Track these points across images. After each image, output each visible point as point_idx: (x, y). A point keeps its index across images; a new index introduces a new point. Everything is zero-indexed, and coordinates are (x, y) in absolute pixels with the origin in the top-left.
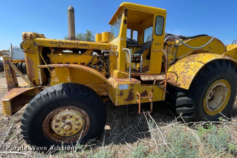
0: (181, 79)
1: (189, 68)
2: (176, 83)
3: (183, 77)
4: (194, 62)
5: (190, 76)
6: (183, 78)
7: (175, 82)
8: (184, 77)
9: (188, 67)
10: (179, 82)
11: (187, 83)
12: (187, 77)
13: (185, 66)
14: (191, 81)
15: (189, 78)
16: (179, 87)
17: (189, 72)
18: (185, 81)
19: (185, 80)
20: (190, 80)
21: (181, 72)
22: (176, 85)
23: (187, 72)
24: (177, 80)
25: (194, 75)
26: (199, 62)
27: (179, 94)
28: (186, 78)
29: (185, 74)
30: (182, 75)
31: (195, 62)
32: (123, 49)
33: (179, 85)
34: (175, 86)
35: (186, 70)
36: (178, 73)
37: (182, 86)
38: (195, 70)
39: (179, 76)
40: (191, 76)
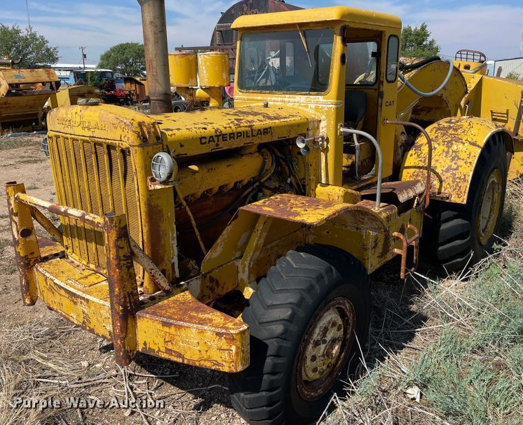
0: (449, 184)
1: (459, 158)
2: (439, 193)
3: (451, 179)
4: (462, 144)
5: (465, 175)
6: (454, 182)
7: (437, 191)
8: (454, 178)
9: (456, 156)
10: (446, 192)
11: (463, 191)
12: (460, 178)
13: (447, 152)
14: (468, 186)
15: (465, 180)
16: (448, 201)
17: (461, 166)
18: (458, 188)
19: (456, 186)
20: (466, 184)
21: (444, 169)
22: (442, 198)
23: (457, 169)
24: (441, 186)
25: (471, 174)
26: (471, 143)
27: (445, 214)
28: (458, 180)
29: (454, 172)
30: (449, 174)
31: (464, 144)
32: (342, 130)
33: (448, 198)
34: (440, 199)
35: (455, 164)
36: (439, 170)
37: (455, 199)
38: (470, 163)
39: (443, 178)
40: (467, 177)
